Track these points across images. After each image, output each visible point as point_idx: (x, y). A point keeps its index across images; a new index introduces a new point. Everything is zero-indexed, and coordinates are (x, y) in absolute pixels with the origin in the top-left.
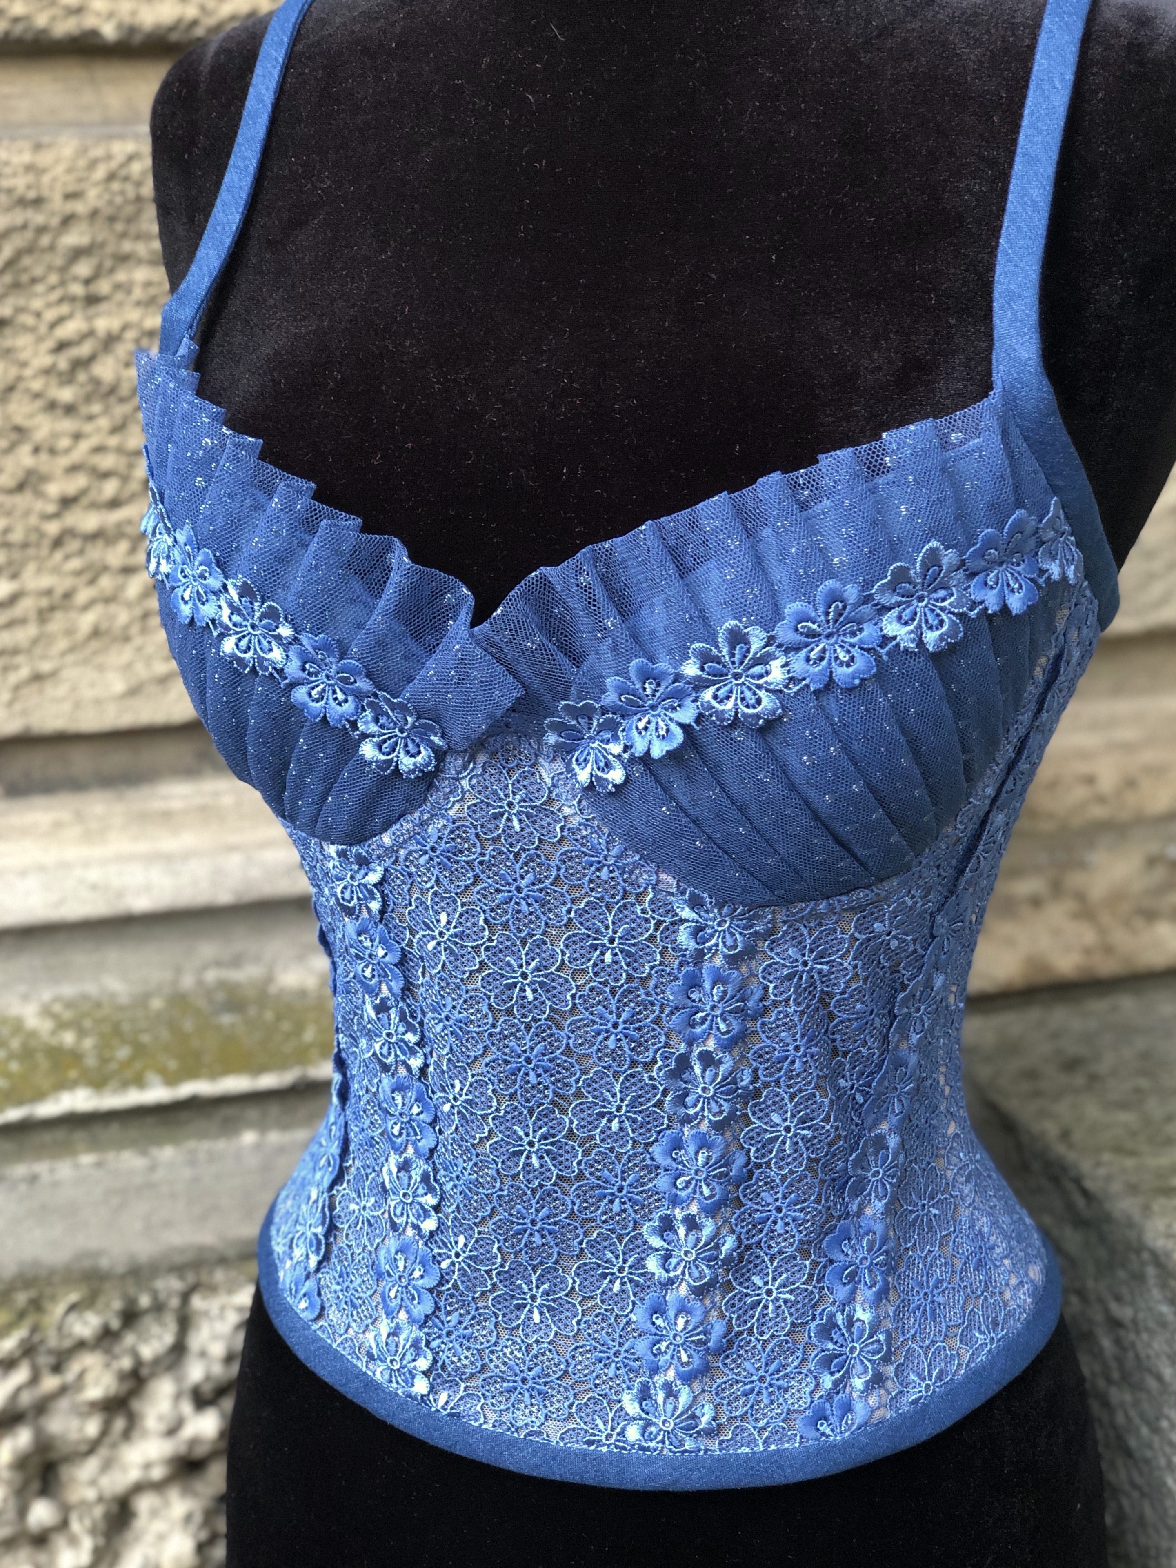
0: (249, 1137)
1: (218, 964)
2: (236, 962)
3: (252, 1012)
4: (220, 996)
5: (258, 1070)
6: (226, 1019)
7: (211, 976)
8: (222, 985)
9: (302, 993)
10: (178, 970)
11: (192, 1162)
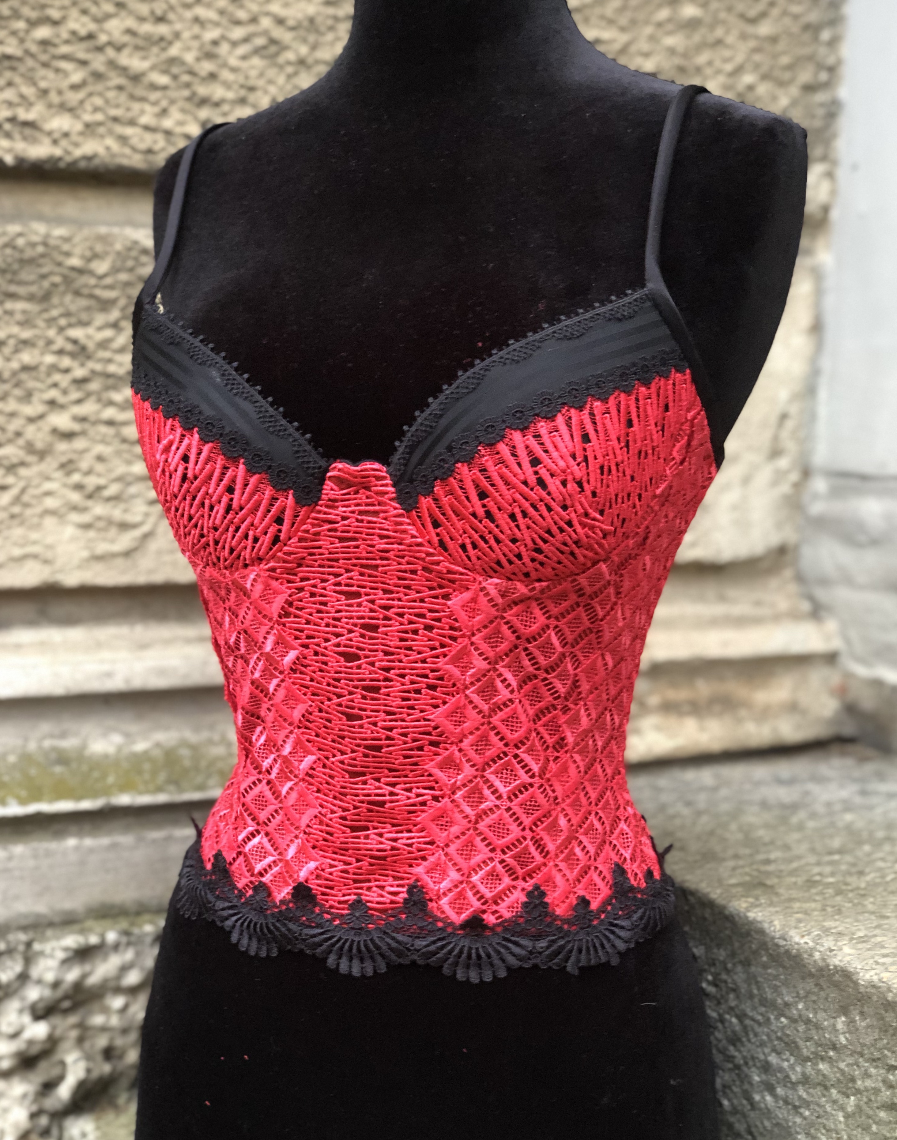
0: (71, 842)
1: (52, 736)
2: (63, 735)
3: (74, 765)
4: (53, 756)
5: (79, 798)
6: (58, 769)
7: (47, 743)
8: (54, 749)
9: (106, 756)
10: (26, 739)
11: (35, 856)
